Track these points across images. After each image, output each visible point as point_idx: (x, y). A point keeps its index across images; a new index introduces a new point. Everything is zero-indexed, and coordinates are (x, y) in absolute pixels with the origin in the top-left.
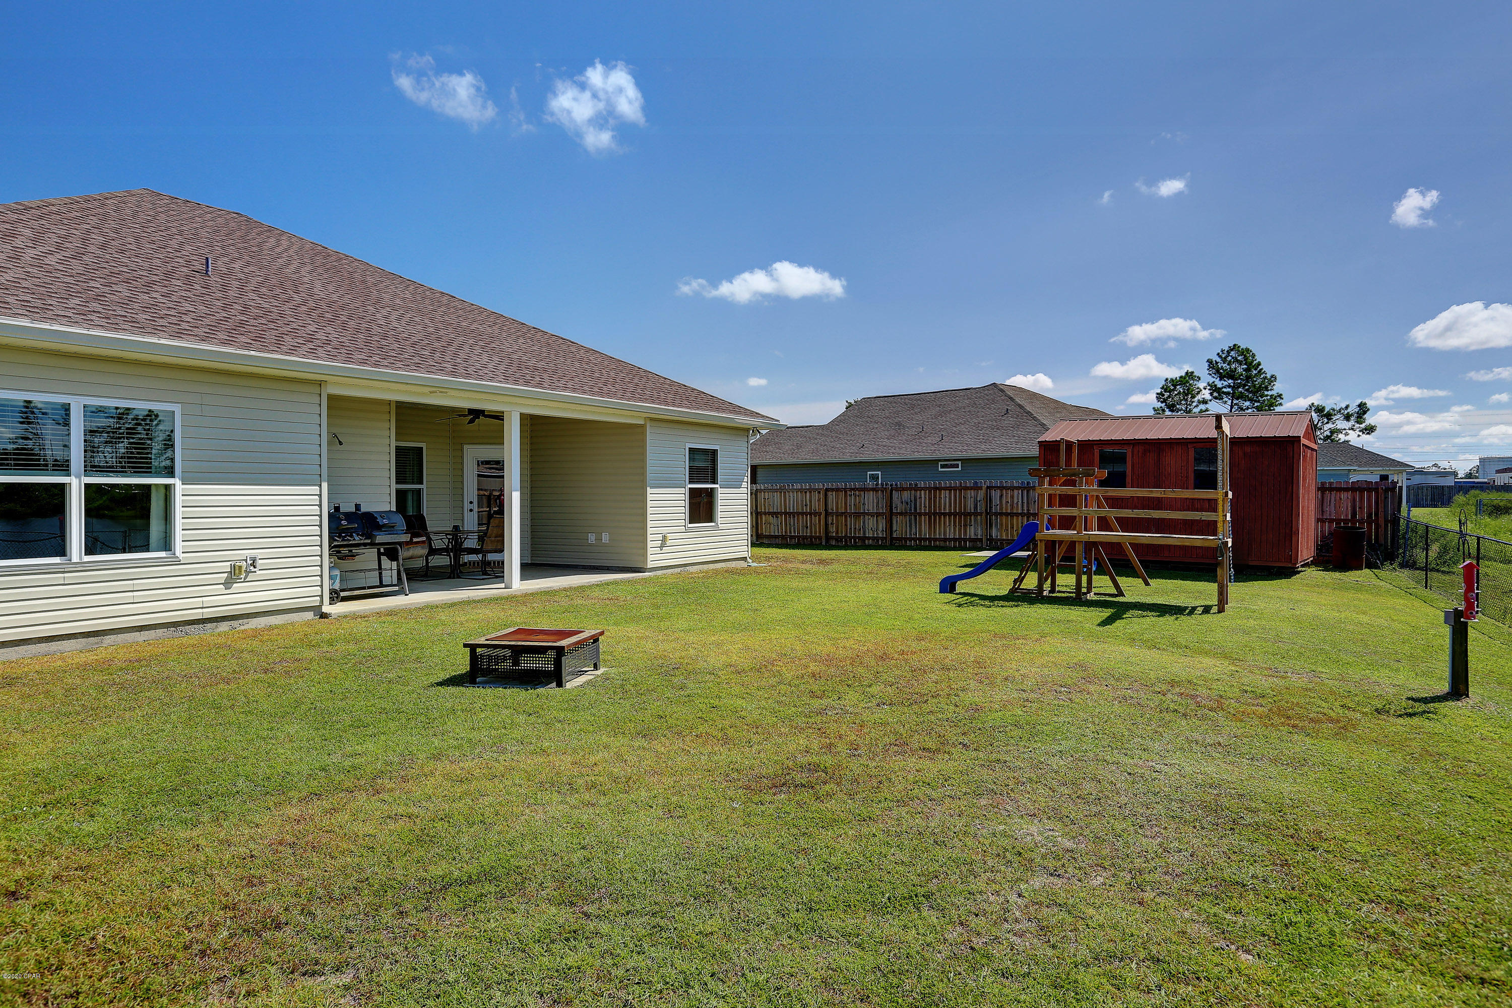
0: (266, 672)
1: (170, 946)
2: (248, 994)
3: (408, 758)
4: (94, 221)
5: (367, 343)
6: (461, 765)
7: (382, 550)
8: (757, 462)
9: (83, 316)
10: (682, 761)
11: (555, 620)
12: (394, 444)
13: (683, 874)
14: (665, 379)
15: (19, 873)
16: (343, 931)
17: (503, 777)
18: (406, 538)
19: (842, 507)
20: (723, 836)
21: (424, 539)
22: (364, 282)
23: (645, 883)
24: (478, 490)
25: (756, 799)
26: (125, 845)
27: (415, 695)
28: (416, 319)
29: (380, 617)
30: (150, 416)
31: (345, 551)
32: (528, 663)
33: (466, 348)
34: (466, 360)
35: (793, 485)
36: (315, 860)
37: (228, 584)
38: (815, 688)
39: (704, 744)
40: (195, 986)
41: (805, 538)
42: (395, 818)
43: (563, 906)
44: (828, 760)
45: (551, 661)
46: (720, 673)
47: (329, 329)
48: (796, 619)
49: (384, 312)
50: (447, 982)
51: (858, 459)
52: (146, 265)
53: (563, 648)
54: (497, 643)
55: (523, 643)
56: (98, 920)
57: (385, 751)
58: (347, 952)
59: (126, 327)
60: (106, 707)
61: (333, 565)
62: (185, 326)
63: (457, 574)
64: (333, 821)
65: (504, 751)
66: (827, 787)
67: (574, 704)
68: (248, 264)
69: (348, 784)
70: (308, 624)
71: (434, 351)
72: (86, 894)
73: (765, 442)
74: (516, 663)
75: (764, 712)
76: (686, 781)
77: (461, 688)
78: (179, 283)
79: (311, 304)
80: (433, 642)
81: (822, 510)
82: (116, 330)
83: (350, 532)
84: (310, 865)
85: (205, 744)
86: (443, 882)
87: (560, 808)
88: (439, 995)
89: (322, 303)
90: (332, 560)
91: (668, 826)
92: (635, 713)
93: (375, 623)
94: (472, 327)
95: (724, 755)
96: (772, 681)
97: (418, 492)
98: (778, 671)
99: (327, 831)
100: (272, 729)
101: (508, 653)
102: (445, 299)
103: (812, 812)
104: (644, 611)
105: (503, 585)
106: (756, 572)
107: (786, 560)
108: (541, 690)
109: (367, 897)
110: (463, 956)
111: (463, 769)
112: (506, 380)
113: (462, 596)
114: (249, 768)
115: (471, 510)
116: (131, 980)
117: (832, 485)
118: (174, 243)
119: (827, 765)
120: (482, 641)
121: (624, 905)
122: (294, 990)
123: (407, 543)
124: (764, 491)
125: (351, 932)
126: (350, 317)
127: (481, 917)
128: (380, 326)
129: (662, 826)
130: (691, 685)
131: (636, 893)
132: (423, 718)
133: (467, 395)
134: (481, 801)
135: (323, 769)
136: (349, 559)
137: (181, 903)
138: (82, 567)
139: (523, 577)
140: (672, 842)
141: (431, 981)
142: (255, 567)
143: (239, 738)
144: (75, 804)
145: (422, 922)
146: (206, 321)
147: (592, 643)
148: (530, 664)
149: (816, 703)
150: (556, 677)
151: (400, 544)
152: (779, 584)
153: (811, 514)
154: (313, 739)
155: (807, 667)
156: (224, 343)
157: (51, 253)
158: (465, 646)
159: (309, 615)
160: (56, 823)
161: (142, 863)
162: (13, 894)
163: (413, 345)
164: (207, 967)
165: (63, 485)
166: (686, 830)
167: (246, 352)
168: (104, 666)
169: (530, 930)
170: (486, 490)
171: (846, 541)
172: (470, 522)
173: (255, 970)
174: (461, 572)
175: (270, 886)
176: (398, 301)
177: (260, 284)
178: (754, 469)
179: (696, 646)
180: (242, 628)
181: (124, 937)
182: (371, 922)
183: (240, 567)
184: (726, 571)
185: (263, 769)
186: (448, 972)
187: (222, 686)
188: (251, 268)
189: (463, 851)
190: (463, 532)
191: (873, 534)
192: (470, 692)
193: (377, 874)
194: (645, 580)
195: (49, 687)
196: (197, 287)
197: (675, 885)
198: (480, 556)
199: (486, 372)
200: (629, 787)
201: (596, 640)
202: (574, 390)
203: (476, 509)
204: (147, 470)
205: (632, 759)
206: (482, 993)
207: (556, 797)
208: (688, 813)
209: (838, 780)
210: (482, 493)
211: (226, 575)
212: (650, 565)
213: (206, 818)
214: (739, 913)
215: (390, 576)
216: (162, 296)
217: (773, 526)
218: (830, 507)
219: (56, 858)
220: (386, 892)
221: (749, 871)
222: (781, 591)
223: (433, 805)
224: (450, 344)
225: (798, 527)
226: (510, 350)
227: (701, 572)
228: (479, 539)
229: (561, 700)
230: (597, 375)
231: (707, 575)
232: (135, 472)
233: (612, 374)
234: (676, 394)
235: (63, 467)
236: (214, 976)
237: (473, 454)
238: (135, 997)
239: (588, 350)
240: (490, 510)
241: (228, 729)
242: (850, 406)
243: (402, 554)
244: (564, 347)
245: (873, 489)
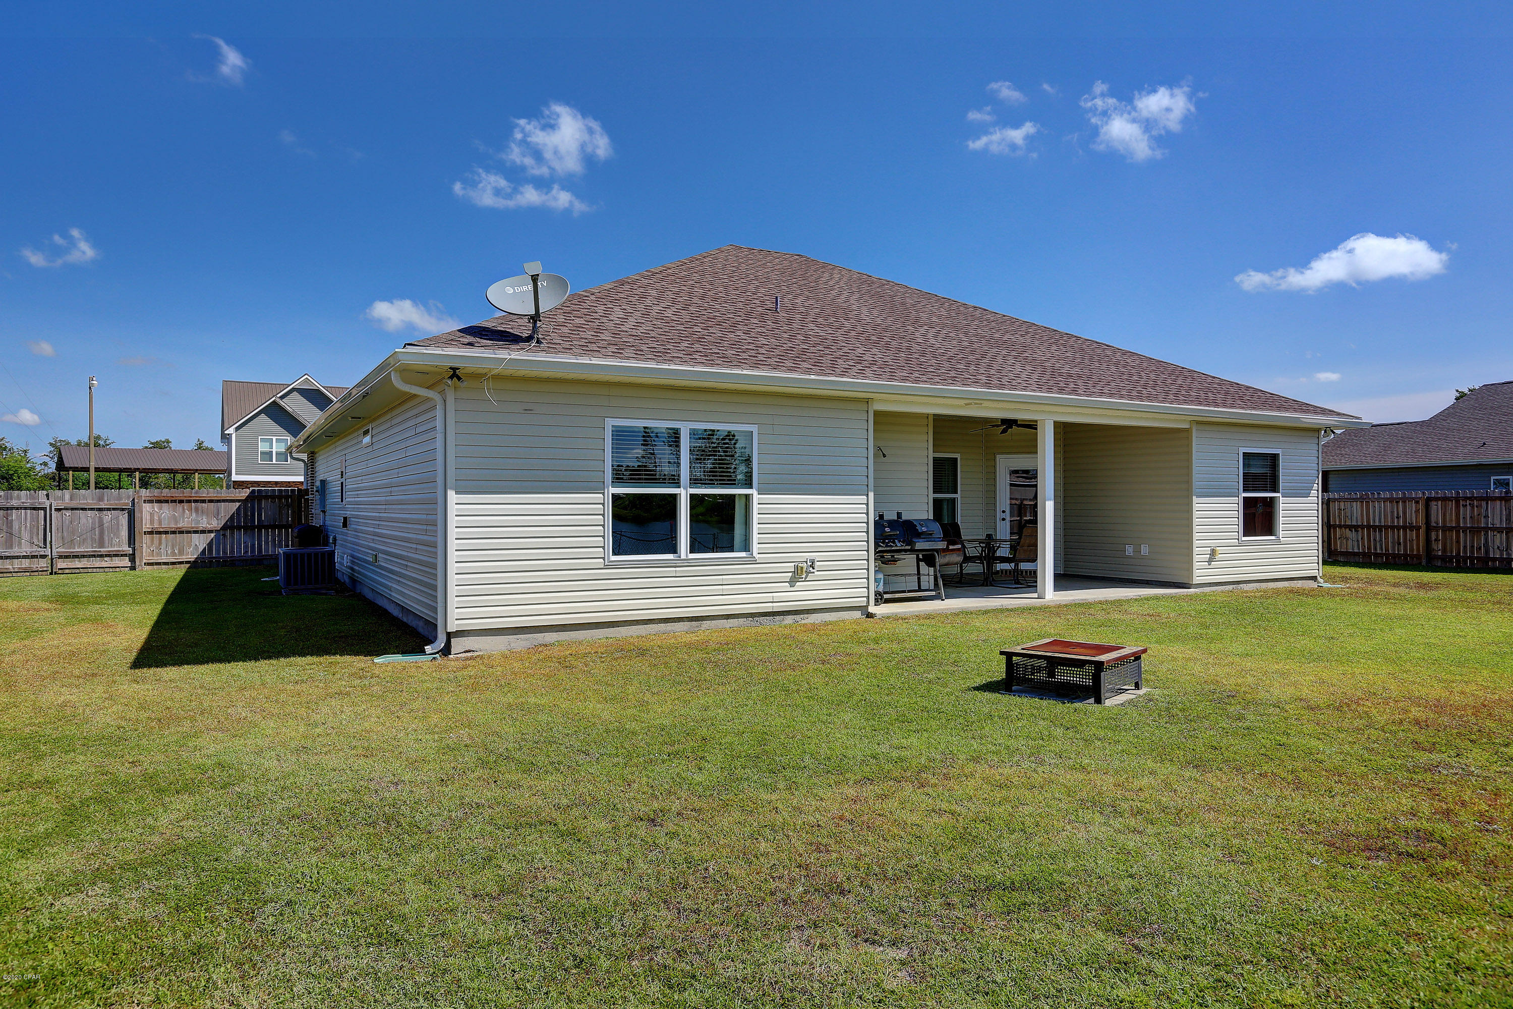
0: (823, 663)
1: (760, 889)
2: (822, 946)
3: (949, 757)
4: (696, 277)
5: (908, 360)
6: (1000, 771)
7: (921, 556)
8: (1330, 467)
9: (689, 356)
10: (1243, 801)
11: (1091, 634)
12: (931, 455)
13: (1251, 928)
14: (1214, 377)
15: (656, 805)
16: (897, 910)
17: (1042, 788)
18: (942, 545)
19: (1451, 520)
20: (1300, 895)
21: (960, 546)
22: (903, 304)
23: (1204, 929)
24: (1011, 499)
25: (1343, 859)
26: (724, 797)
27: (953, 697)
28: (951, 335)
29: (919, 619)
30: (729, 436)
31: (888, 556)
32: (1064, 675)
33: (1000, 359)
34: (999, 371)
35: (1379, 494)
36: (870, 839)
37: (792, 582)
38: (1421, 739)
39: (1270, 785)
40: (781, 928)
41: (1394, 556)
42: (940, 812)
43: (1110, 933)
44: (1446, 830)
45: (1089, 676)
46: (1287, 707)
47: (874, 351)
48: (1388, 652)
49: (922, 330)
50: (995, 982)
51: (1475, 461)
52: (732, 308)
53: (1102, 663)
54: (1033, 652)
55: (1060, 655)
56: (709, 855)
57: (928, 748)
58: (901, 930)
59: (719, 362)
60: (705, 680)
61: (877, 569)
62: (761, 357)
63: (990, 583)
64: (884, 806)
65: (1042, 763)
66: (1447, 863)
67: (1114, 722)
68: (808, 298)
69: (895, 774)
70: (856, 622)
71: (968, 364)
72: (700, 832)
73: (1339, 443)
74: (1052, 674)
75: (1349, 759)
76: (1249, 823)
77: (997, 695)
78: (755, 321)
79: (859, 329)
80: (969, 647)
81: (1421, 521)
82: (712, 365)
83: (892, 539)
84: (866, 843)
85: (778, 721)
86: (986, 882)
87: (1103, 829)
88: (988, 993)
89: (868, 327)
90: (877, 564)
91: (1229, 871)
92: (1184, 740)
93: (915, 625)
94: (1005, 338)
95: (1296, 802)
96: (1358, 723)
97: (953, 501)
98: (1366, 713)
99: (879, 815)
100: (830, 715)
101: (1044, 663)
102: (978, 313)
103: (1427, 891)
104: (1191, 630)
105: (1035, 595)
106: (1331, 594)
107: (1370, 582)
108: (1077, 705)
109: (915, 884)
110: (1009, 960)
111: (1001, 775)
112: (1040, 389)
113: (995, 604)
114: (813, 747)
115: (1004, 519)
116: (734, 910)
117: (1437, 493)
118: (751, 288)
119: (1444, 835)
120: (1018, 650)
121: (1180, 948)
122: (858, 953)
123: (944, 550)
124: (1339, 500)
125: (903, 911)
126: (892, 338)
127: (1026, 925)
128: (919, 344)
129: (1223, 869)
130: (1251, 717)
131: (1194, 937)
132: (961, 720)
133: (1001, 405)
134: (1020, 809)
135: (874, 757)
136: (891, 564)
137: (766, 855)
138: (689, 563)
139: (1058, 587)
140: (1235, 890)
141: (979, 977)
142: (813, 569)
143: (804, 719)
144: (689, 757)
145: (968, 918)
146: (777, 352)
147: (1134, 661)
148: (1067, 676)
149: (1423, 757)
150: (1095, 692)
151: (937, 551)
152: (1361, 609)
153: (1404, 528)
154: (865, 728)
155: (1406, 711)
156: (790, 370)
157: (668, 307)
158: (1002, 653)
159: (857, 614)
160: (677, 770)
161: (737, 815)
162: (653, 820)
163: (949, 359)
164: (788, 914)
165: (676, 495)
166: (1253, 879)
167: (807, 377)
168: (701, 646)
169: (1076, 950)
170: (1016, 499)
171: (1458, 562)
172: (1003, 531)
173: (825, 927)
174: (993, 580)
175: (834, 855)
176: (934, 319)
177: (818, 315)
178: (1326, 475)
179: (1255, 674)
180: (803, 622)
181: (727, 873)
182: (922, 907)
183: (802, 568)
184: (1290, 591)
185: (824, 750)
186: (996, 972)
187: (789, 672)
188: (811, 302)
189: (1005, 856)
190: (996, 541)
191: (1502, 554)
192: (1005, 700)
193: (925, 863)
194: (1191, 598)
195: (667, 659)
196: (769, 323)
197: (1241, 939)
198: (1013, 565)
199: (1019, 381)
200: (1180, 819)
201: (1138, 658)
202: (1111, 395)
203: (1008, 519)
204: (732, 483)
205: (1183, 790)
206: (1030, 1002)
207: (1098, 818)
208: (1254, 860)
209: (1464, 857)
210: (1014, 502)
211: (790, 574)
212: (1196, 580)
213: (781, 785)
214: (1328, 991)
215: (928, 581)
216: (744, 333)
217: (1351, 542)
218: (1433, 519)
219: (678, 799)
220: (934, 881)
221: (1338, 944)
222: (1365, 619)
223: (974, 806)
224: (983, 356)
225: (1387, 543)
226: (1043, 358)
227: (1258, 591)
228: (1011, 547)
229: (1100, 717)
230: (1135, 378)
231: (1265, 595)
232: (720, 484)
233: (1152, 376)
234: (1227, 393)
235: (675, 481)
236: (794, 924)
237: (1006, 463)
238: (738, 925)
239: (1125, 353)
240: (1021, 519)
241: (795, 711)
242: (1461, 397)
243: (939, 560)
244: (1099, 351)
245: (1501, 499)
